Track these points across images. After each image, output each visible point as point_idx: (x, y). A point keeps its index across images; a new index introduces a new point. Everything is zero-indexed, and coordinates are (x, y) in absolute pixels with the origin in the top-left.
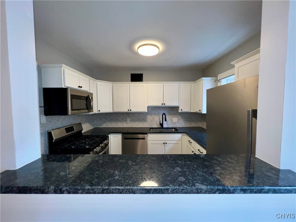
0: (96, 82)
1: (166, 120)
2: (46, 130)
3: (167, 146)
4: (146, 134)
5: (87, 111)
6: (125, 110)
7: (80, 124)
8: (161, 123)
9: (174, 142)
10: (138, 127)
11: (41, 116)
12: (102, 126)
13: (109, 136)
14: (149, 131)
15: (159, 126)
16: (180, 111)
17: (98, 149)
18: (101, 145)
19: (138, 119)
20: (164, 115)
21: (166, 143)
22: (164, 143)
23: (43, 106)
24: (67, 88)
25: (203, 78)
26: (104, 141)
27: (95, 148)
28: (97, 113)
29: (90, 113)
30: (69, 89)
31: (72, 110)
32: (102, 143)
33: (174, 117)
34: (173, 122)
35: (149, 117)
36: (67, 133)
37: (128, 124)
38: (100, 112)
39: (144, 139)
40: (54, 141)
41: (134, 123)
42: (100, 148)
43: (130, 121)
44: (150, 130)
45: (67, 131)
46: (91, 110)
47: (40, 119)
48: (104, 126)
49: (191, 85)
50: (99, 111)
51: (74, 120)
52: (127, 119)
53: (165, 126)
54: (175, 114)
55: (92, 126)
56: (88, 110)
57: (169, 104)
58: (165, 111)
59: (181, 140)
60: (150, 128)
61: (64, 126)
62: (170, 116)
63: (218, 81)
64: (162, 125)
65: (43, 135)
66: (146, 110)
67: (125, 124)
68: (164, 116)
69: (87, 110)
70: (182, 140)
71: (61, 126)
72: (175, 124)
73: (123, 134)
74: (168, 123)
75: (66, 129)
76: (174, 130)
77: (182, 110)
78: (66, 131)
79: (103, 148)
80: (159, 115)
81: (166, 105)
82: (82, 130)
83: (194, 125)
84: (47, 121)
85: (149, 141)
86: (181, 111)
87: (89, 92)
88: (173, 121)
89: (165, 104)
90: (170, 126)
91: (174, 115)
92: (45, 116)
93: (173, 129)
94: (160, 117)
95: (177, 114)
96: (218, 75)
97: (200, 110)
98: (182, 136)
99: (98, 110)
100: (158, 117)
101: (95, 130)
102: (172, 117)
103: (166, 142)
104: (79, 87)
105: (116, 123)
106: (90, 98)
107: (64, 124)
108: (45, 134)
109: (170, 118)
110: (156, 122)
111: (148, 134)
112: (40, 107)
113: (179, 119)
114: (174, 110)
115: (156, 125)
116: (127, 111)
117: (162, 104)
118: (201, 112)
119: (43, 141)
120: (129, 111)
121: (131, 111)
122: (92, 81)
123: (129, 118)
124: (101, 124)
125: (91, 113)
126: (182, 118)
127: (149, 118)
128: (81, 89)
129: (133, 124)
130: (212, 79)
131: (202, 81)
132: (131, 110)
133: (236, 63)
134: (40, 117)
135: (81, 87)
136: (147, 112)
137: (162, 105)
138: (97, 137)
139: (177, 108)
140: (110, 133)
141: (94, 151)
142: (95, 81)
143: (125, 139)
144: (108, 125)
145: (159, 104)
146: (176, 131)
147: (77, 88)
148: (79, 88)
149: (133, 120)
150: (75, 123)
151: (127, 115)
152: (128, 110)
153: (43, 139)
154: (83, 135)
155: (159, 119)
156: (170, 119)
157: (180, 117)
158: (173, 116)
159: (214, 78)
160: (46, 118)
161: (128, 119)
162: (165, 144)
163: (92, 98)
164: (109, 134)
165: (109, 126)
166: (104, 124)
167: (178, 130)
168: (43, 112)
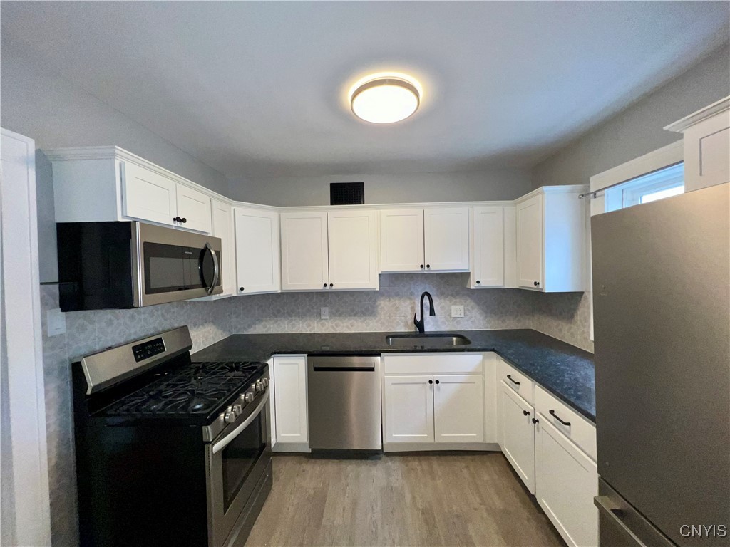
0: (233, 208)
1: (432, 313)
2: (67, 356)
3: (439, 389)
4: (378, 354)
5: (202, 290)
6: (316, 285)
7: (184, 330)
8: (419, 319)
9: (462, 378)
10: (353, 332)
11: (48, 312)
12: (251, 332)
13: (270, 362)
14: (384, 344)
15: (413, 329)
16: (473, 286)
17: (231, 412)
18: (243, 395)
19: (353, 310)
20: (426, 297)
21: (437, 382)
22: (431, 382)
23: (57, 280)
24: (130, 222)
25: (545, 188)
26: (254, 381)
27: (223, 409)
28: (235, 295)
29: (214, 297)
30: (138, 226)
31: (149, 290)
32: (245, 389)
33: (455, 304)
34: (453, 315)
35: (384, 305)
36: (137, 360)
37: (323, 325)
38: (243, 292)
39: (372, 369)
40: (89, 392)
41: (340, 323)
42: (238, 407)
43: (330, 317)
44: (388, 342)
45: (140, 354)
46: (216, 288)
47: (44, 324)
48: (259, 329)
49: (503, 209)
50: (242, 289)
51: (166, 320)
52: (323, 309)
53: (428, 328)
54: (458, 293)
55: (224, 331)
56: (207, 290)
57: (441, 264)
58: (427, 286)
59: (481, 371)
60: (389, 336)
61: (133, 337)
62: (442, 301)
63: (592, 195)
64: (420, 325)
65: (56, 373)
66: (375, 285)
67: (316, 325)
68: (426, 301)
69: (204, 289)
70: (483, 373)
71: (122, 341)
72: (458, 323)
73: (310, 354)
74: (437, 321)
75: (134, 349)
76: (457, 341)
77: (478, 282)
78: (136, 355)
79: (249, 407)
80: (410, 299)
81: (432, 268)
82: (190, 347)
83: (511, 324)
84: (68, 328)
85: (386, 374)
86: (477, 285)
87: (210, 235)
88: (450, 315)
89: (428, 266)
90: (444, 328)
91: (452, 295)
92: (62, 311)
93: (454, 338)
94: (414, 303)
95: (463, 295)
96: (592, 179)
97: (535, 284)
98: (483, 359)
99: (240, 287)
100: (408, 302)
101: (232, 342)
102: (448, 302)
103: (436, 377)
104: (177, 219)
105: (292, 320)
106: (213, 252)
107: (132, 331)
108: (62, 370)
109: (443, 304)
110: (403, 318)
111: (382, 354)
112: (41, 284)
113: (469, 308)
114: (454, 282)
115: (403, 325)
116: (319, 287)
117: (422, 266)
118: (541, 286)
119: (54, 394)
120: (327, 288)
121: (334, 288)
122: (220, 203)
123: (326, 306)
124: (250, 326)
125: (218, 295)
126: (478, 305)
127: (382, 305)
128: (184, 225)
129: (337, 325)
130: (572, 192)
131: (540, 196)
132: (332, 285)
133: (688, 126)
134: (43, 315)
135: (184, 220)
136: (377, 289)
137: (420, 269)
138: (232, 370)
139: (466, 276)
140: (272, 354)
141: (219, 422)
142: (231, 205)
143: (316, 369)
144: (270, 328)
145: (412, 266)
146: (463, 343)
147: (171, 223)
148: (178, 224)
149: (337, 313)
150: (168, 327)
151: (323, 299)
152: (325, 285)
153: (53, 386)
154: (193, 360)
155: (413, 308)
156: (443, 308)
157: (473, 303)
158: (450, 301)
159: (579, 187)
160: (67, 318)
161: (325, 311)
162: (435, 384)
163: (218, 253)
164: (269, 357)
165: (272, 332)
166: (257, 326)
167: (469, 342)
168: (54, 299)
